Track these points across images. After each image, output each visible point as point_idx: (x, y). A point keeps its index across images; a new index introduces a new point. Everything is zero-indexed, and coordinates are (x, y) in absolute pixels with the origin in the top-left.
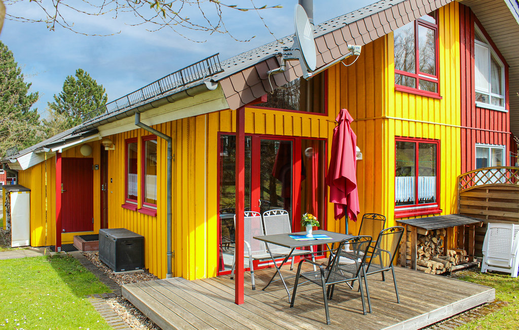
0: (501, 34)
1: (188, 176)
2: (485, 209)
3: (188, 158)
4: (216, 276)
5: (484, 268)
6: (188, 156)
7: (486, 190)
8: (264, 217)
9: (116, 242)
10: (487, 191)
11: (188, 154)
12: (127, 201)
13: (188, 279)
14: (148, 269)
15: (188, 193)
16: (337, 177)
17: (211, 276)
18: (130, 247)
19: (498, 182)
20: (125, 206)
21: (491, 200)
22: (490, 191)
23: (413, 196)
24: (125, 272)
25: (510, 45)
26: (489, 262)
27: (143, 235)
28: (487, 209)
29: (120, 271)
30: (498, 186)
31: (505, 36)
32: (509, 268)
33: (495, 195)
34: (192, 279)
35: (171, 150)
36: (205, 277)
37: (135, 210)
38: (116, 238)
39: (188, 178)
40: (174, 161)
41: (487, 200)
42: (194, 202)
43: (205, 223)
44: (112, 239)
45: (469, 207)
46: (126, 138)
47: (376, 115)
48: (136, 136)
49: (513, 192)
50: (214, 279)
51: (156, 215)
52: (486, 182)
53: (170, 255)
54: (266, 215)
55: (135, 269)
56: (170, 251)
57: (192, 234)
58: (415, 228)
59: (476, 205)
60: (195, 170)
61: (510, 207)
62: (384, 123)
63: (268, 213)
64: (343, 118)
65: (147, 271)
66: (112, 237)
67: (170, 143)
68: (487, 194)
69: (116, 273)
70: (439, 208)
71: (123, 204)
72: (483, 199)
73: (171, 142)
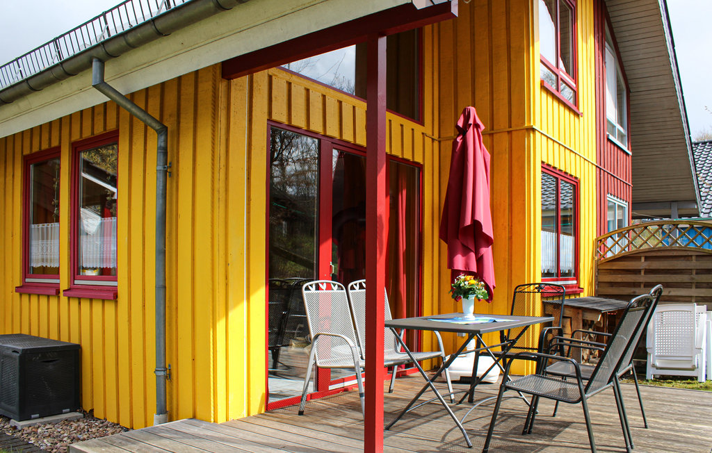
0: (634, 38)
1: (213, 203)
2: (640, 286)
3: (213, 164)
4: (263, 412)
5: (651, 373)
6: (213, 160)
7: (640, 258)
8: (350, 292)
9: (20, 357)
10: (643, 259)
11: (213, 156)
12: (27, 280)
13: (212, 420)
14: (92, 411)
15: (213, 238)
16: (468, 222)
17: (254, 412)
18: (50, 367)
19: (660, 245)
20: (23, 289)
21: (648, 271)
22: (647, 258)
23: (554, 264)
24: (41, 420)
25: (641, 56)
26: (658, 364)
27: (75, 341)
28: (642, 286)
29: (30, 419)
30: (660, 250)
31: (638, 42)
32: (693, 369)
33: (655, 265)
34: (221, 419)
35: (164, 151)
36: (246, 415)
37: (54, 292)
38: (21, 348)
39: (213, 207)
40: (170, 176)
41: (642, 272)
42: (224, 256)
43: (245, 303)
44: (10, 352)
45: (612, 284)
46: (27, 152)
47: (513, 125)
48: (55, 143)
49: (682, 258)
50: (263, 416)
51: (116, 297)
52: (641, 246)
53: (162, 373)
54: (352, 288)
55: (62, 413)
56: (162, 365)
57: (221, 325)
58: (580, 311)
59: (625, 280)
60: (227, 190)
61: (679, 280)
62: (529, 136)
63: (356, 285)
64: (471, 121)
65: (90, 415)
66: (8, 348)
67: (163, 138)
68: (643, 264)
69: (20, 424)
70: (578, 286)
71: (18, 285)
72: (637, 272)
73: (167, 135)
